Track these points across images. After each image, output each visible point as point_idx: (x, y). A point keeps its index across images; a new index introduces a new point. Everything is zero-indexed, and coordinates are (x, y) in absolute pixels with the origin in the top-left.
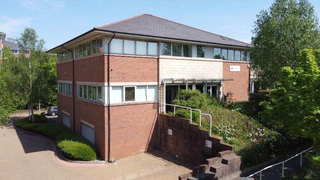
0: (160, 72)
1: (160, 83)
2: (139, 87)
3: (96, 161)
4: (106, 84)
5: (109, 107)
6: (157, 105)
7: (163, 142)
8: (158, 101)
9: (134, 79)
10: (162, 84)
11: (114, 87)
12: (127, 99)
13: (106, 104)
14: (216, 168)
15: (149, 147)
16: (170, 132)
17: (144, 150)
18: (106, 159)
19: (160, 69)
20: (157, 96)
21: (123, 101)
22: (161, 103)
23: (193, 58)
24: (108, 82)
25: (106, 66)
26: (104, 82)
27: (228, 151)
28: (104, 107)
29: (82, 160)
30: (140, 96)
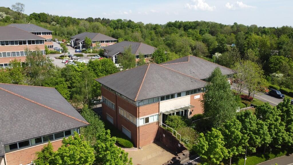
0: (160, 109)
1: (160, 113)
2: (150, 117)
3: (134, 148)
4: (138, 118)
5: (139, 127)
6: (158, 123)
7: (161, 138)
8: (159, 120)
9: (149, 114)
10: (161, 114)
11: (140, 119)
12: (146, 123)
13: (138, 126)
14: (180, 157)
15: (154, 141)
16: (164, 135)
17: (152, 142)
18: (138, 147)
19: (160, 107)
20: (158, 119)
21: (144, 124)
22: (160, 122)
23: (175, 98)
24: (139, 117)
25: (138, 111)
26: (137, 118)
27: (186, 150)
28: (137, 127)
29: (128, 148)
30: (151, 120)
